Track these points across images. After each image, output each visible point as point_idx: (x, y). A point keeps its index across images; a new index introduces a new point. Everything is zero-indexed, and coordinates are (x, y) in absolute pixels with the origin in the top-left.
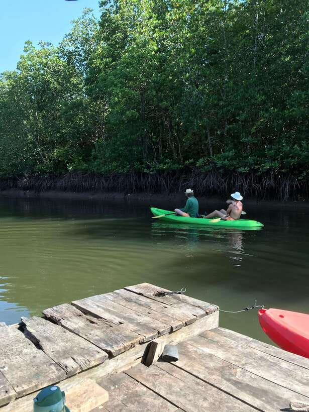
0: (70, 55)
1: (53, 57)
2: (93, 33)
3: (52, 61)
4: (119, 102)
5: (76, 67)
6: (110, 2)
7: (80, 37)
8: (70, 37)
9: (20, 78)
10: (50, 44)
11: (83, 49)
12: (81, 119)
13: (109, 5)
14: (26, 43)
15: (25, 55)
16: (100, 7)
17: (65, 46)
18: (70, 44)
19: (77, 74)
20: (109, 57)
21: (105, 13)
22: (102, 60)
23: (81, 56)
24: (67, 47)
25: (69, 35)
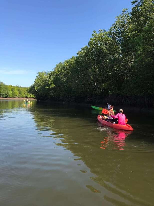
0: (114, 35)
1: (105, 37)
2: (127, 21)
3: (104, 38)
4: (141, 54)
5: (117, 41)
6: (138, 1)
7: (120, 24)
8: (114, 26)
9: (89, 49)
10: (105, 30)
11: (121, 31)
12: (117, 67)
13: (137, 2)
14: (93, 32)
15: (92, 38)
16: (132, 4)
17: (112, 31)
18: (114, 29)
19: (117, 44)
20: (136, 31)
21: (135, 7)
22: (131, 33)
23: (120, 34)
24: (113, 31)
25: (114, 24)
